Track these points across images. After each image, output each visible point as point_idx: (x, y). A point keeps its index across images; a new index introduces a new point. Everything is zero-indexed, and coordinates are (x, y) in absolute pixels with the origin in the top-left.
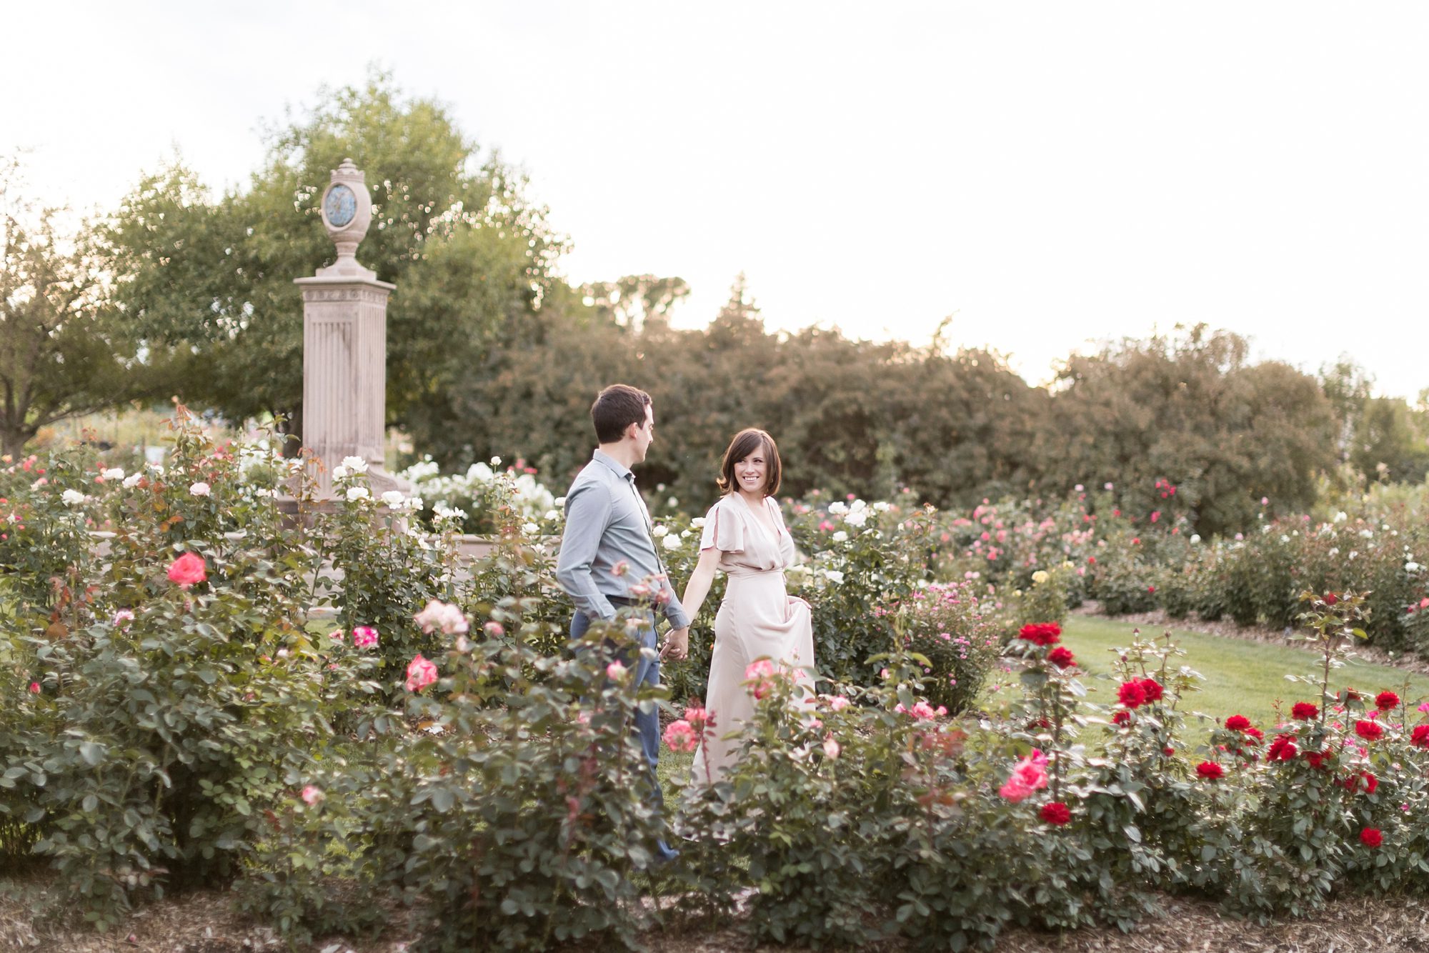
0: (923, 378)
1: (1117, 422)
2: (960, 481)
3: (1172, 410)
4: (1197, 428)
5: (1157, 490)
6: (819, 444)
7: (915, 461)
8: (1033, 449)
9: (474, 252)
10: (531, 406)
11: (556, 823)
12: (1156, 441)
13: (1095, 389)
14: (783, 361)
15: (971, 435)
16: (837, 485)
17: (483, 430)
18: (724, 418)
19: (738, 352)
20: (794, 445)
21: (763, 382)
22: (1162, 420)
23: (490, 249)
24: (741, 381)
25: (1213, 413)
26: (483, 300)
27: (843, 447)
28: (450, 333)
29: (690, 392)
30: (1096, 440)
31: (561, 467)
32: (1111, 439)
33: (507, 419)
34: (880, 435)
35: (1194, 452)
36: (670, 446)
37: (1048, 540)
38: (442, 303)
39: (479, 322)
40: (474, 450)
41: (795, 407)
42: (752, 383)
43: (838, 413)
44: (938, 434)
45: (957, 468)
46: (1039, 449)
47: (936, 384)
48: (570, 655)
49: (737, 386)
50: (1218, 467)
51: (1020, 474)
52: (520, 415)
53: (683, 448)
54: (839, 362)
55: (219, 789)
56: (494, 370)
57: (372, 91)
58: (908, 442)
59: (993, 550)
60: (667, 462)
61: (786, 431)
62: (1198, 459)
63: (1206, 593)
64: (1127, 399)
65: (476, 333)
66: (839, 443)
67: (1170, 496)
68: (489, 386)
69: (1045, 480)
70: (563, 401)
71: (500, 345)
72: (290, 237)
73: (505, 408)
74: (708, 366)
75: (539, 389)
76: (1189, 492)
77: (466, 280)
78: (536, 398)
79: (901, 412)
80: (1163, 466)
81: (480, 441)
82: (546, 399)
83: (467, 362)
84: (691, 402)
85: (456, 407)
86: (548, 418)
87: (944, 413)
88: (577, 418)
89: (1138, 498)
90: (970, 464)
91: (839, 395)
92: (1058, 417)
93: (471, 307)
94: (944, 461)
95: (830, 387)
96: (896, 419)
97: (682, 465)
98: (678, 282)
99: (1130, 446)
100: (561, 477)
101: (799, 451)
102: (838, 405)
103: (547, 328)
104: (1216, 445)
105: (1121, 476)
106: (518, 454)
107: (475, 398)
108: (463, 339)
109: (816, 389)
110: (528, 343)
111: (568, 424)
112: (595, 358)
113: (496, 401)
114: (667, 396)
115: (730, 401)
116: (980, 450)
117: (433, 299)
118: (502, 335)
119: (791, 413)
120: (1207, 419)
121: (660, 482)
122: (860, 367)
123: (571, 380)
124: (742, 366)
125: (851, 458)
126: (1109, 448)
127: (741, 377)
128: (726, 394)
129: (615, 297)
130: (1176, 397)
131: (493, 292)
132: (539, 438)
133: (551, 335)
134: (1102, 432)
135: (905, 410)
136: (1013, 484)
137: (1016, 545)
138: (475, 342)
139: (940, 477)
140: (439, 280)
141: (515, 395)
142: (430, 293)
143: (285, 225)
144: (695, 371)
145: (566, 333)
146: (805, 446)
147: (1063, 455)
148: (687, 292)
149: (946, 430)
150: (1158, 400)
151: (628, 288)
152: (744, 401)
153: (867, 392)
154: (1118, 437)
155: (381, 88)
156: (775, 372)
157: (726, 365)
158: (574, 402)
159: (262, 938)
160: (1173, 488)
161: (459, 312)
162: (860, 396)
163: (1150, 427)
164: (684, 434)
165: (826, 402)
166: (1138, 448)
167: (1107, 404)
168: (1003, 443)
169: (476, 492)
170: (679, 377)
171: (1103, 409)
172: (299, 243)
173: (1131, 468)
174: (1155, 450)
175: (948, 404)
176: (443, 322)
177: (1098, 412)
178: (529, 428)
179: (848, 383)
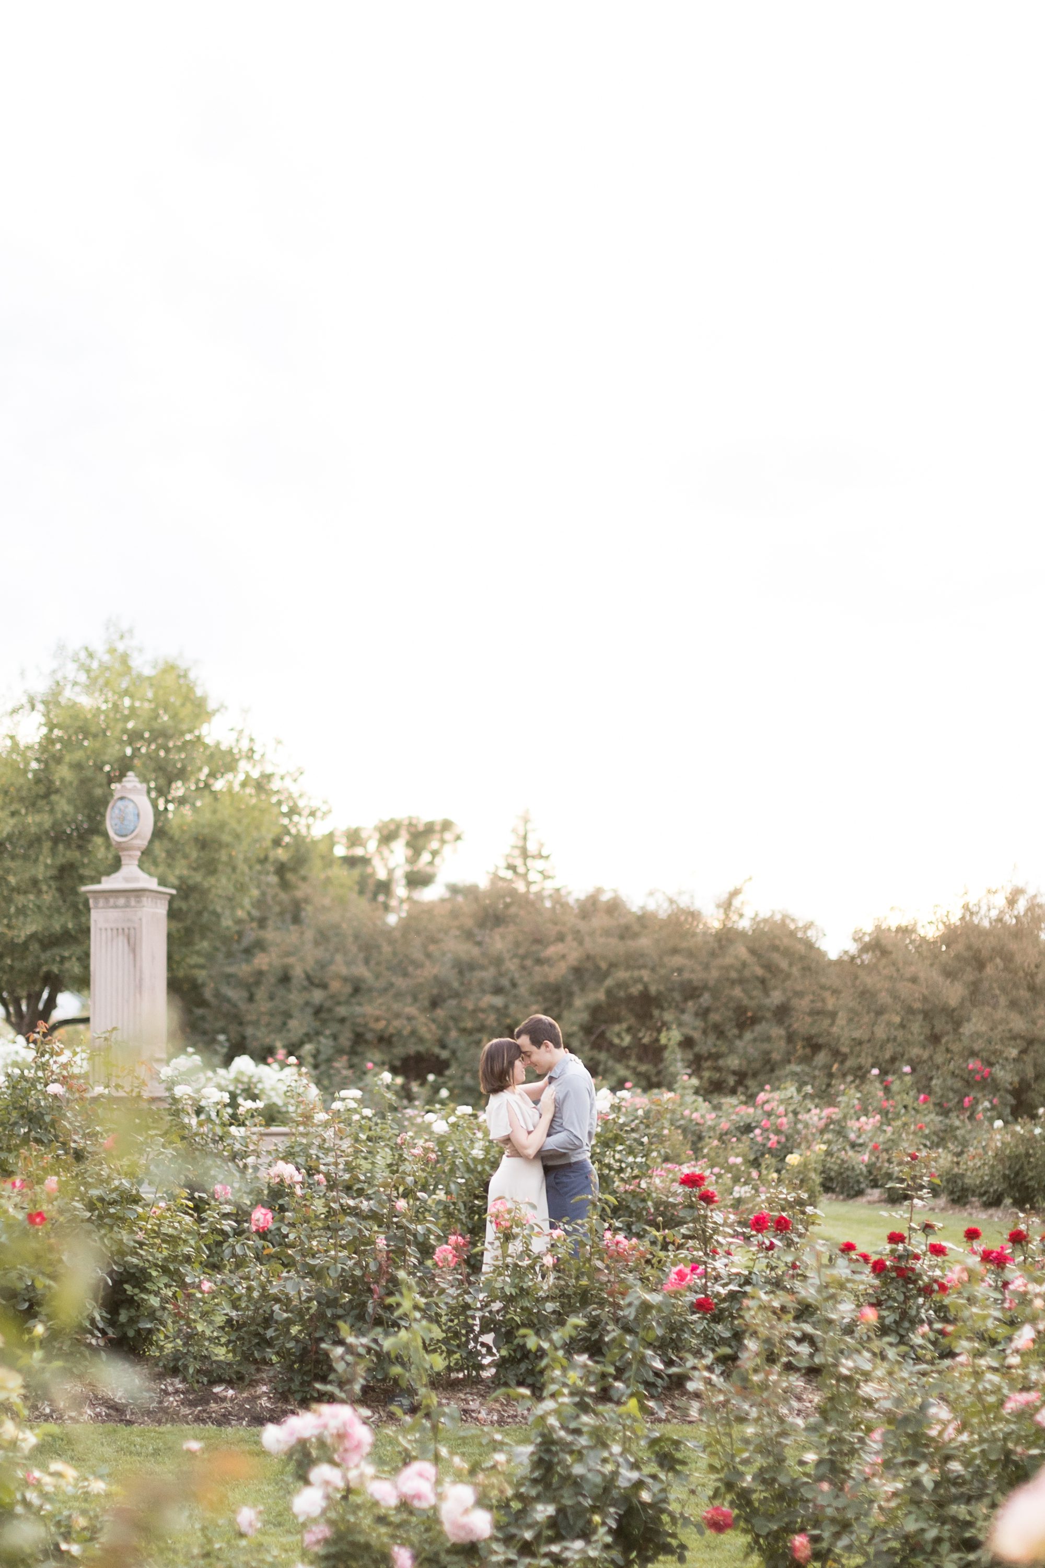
0: (713, 954)
1: (925, 999)
2: (757, 1065)
3: (986, 984)
4: (1013, 1004)
5: (970, 1071)
6: (603, 1027)
7: (706, 1045)
8: (835, 1029)
9: (222, 826)
10: (289, 991)
11: (364, 1304)
12: (969, 1020)
13: (901, 965)
14: (561, 938)
15: (768, 1015)
16: (622, 1072)
17: (238, 1019)
18: (498, 1001)
19: (512, 928)
20: (575, 1028)
21: (539, 961)
22: (976, 995)
23: (239, 822)
24: (516, 961)
25: (1032, 988)
26: (233, 876)
27: (629, 1030)
28: (199, 913)
29: (461, 973)
30: (903, 1019)
31: (322, 1057)
32: (920, 1017)
33: (264, 1005)
34: (668, 1016)
35: (1010, 1031)
36: (440, 1032)
37: (832, 1127)
38: (191, 882)
39: (230, 899)
40: (228, 1040)
41: (575, 988)
42: (529, 962)
43: (622, 994)
44: (730, 1014)
45: (752, 1052)
46: (842, 1030)
47: (728, 960)
48: (369, 1198)
49: (511, 965)
50: (1036, 1046)
51: (822, 1058)
52: (277, 1001)
53: (454, 1034)
54: (622, 937)
55: (137, 1291)
56: (248, 952)
57: (112, 651)
58: (699, 1023)
59: (774, 1138)
60: (437, 1050)
61: (566, 1014)
62: (1014, 1038)
63: (986, 1178)
64: (935, 975)
65: (227, 912)
66: (625, 1025)
67: (984, 1079)
68: (243, 969)
69: (849, 1063)
70: (324, 986)
71: (254, 925)
72: (26, 814)
73: (261, 993)
74: (479, 944)
75: (298, 972)
76: (1004, 1075)
77: (217, 856)
78: (294, 981)
79: (691, 992)
80: (976, 1047)
81: (233, 1028)
82: (306, 983)
83: (218, 944)
84: (462, 984)
85: (208, 994)
86: (307, 1004)
87: (737, 992)
88: (339, 1003)
89: (950, 1082)
90: (766, 1046)
91: (622, 974)
92: (863, 993)
93: (221, 884)
94: (739, 1044)
95: (613, 965)
96: (686, 999)
97: (454, 1052)
98: (446, 825)
99: (941, 1024)
100: (323, 1067)
101: (581, 1034)
102: (622, 985)
103: (303, 905)
104: (1034, 1023)
105: (931, 1058)
106: (278, 1044)
107: (229, 984)
108: (214, 919)
109: (598, 968)
110: (283, 921)
111: (330, 1010)
112: (357, 937)
113: (250, 987)
114: (436, 978)
115: (505, 982)
116: (777, 1032)
117: (180, 878)
118: (256, 913)
119: (571, 994)
120: (1024, 994)
121: (431, 1072)
122: (644, 942)
123: (331, 962)
124: (517, 944)
125: (637, 1040)
126: (917, 1027)
127: (515, 956)
128: (501, 975)
129: (372, 845)
130: (989, 970)
131: (243, 867)
132: (298, 1026)
133: (308, 911)
134: (910, 1011)
135: (696, 989)
136: (815, 1068)
137: (798, 1132)
138: (226, 922)
139: (734, 1062)
140: (186, 856)
141: (273, 980)
142: (177, 872)
143: (22, 800)
144: (466, 950)
145: (324, 909)
146: (587, 1030)
147: (866, 1037)
148: (458, 838)
149: (740, 1010)
150: (970, 975)
151: (388, 836)
152: (520, 982)
153: (653, 970)
154: (926, 1015)
155: (121, 647)
156: (551, 951)
157: (498, 942)
158: (335, 986)
159: (172, 1384)
160: (988, 1069)
161: (209, 889)
162: (645, 974)
163: (962, 1004)
164: (455, 1019)
165: (609, 982)
166: (949, 1027)
167: (914, 980)
168: (802, 1024)
169: (241, 1086)
170: (449, 955)
171: (910, 985)
172: (38, 818)
173: (943, 1048)
174: (967, 1029)
175: (741, 981)
176: (192, 902)
177: (904, 989)
178: (288, 1015)
179: (633, 960)
